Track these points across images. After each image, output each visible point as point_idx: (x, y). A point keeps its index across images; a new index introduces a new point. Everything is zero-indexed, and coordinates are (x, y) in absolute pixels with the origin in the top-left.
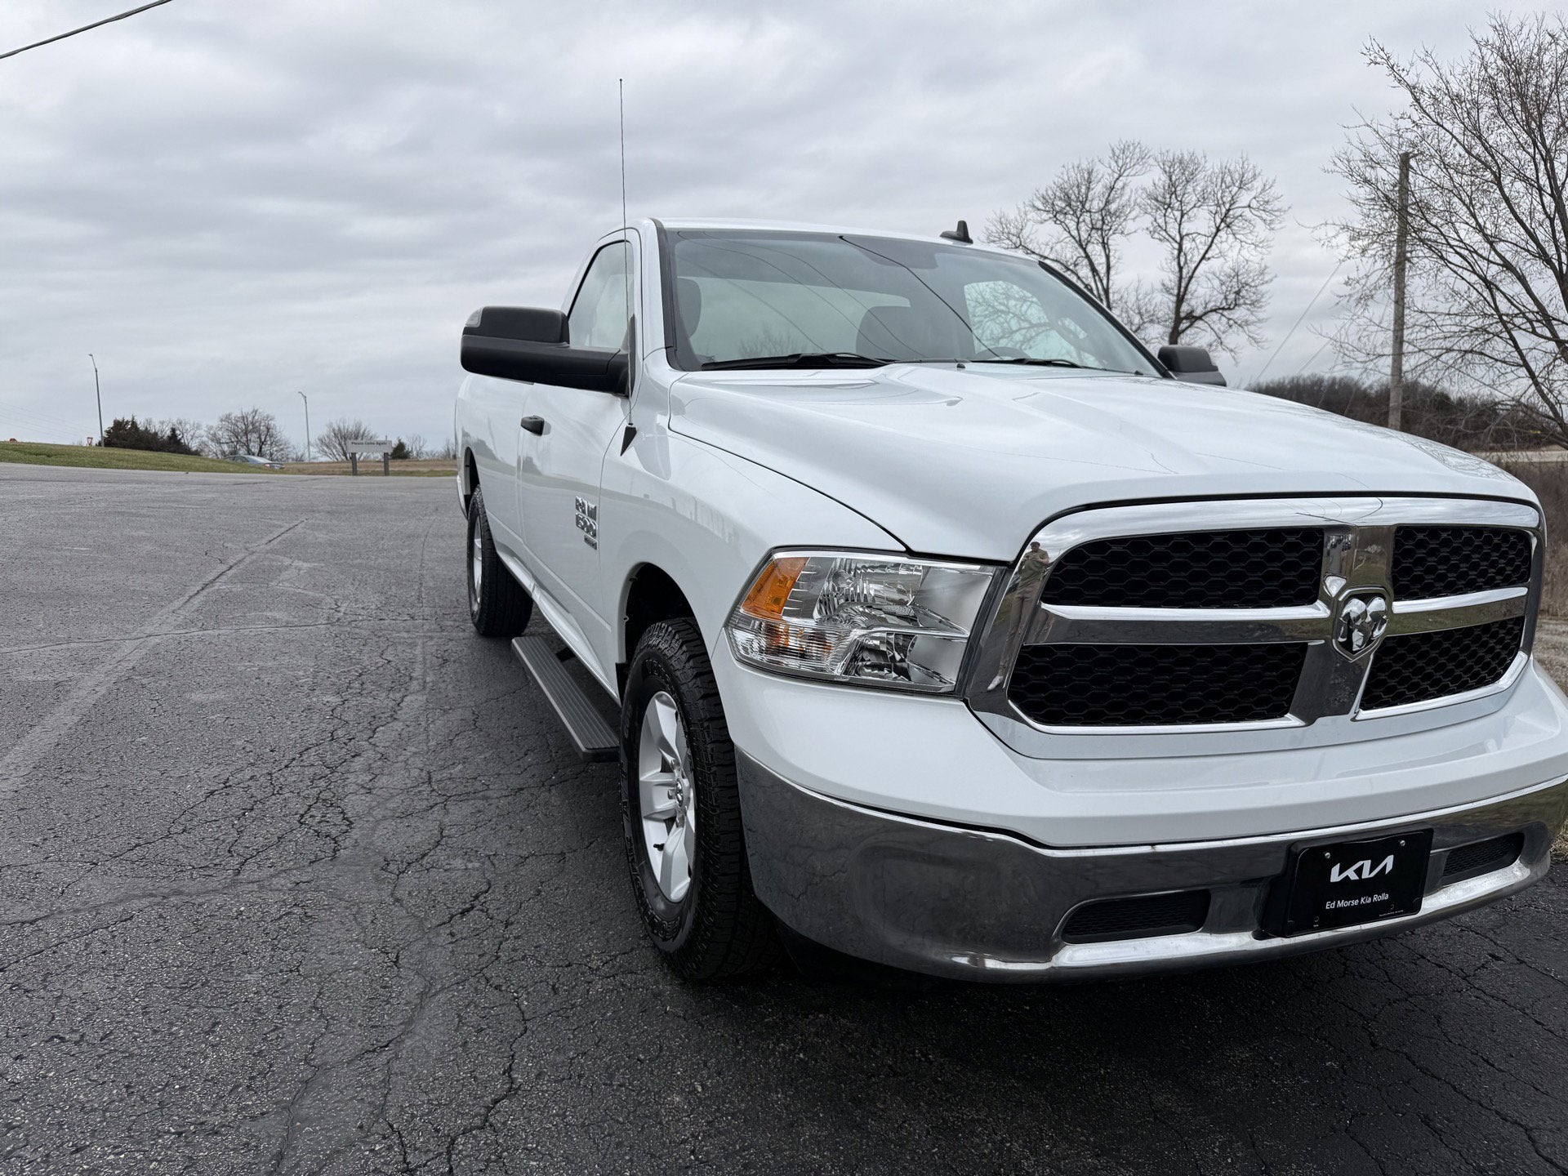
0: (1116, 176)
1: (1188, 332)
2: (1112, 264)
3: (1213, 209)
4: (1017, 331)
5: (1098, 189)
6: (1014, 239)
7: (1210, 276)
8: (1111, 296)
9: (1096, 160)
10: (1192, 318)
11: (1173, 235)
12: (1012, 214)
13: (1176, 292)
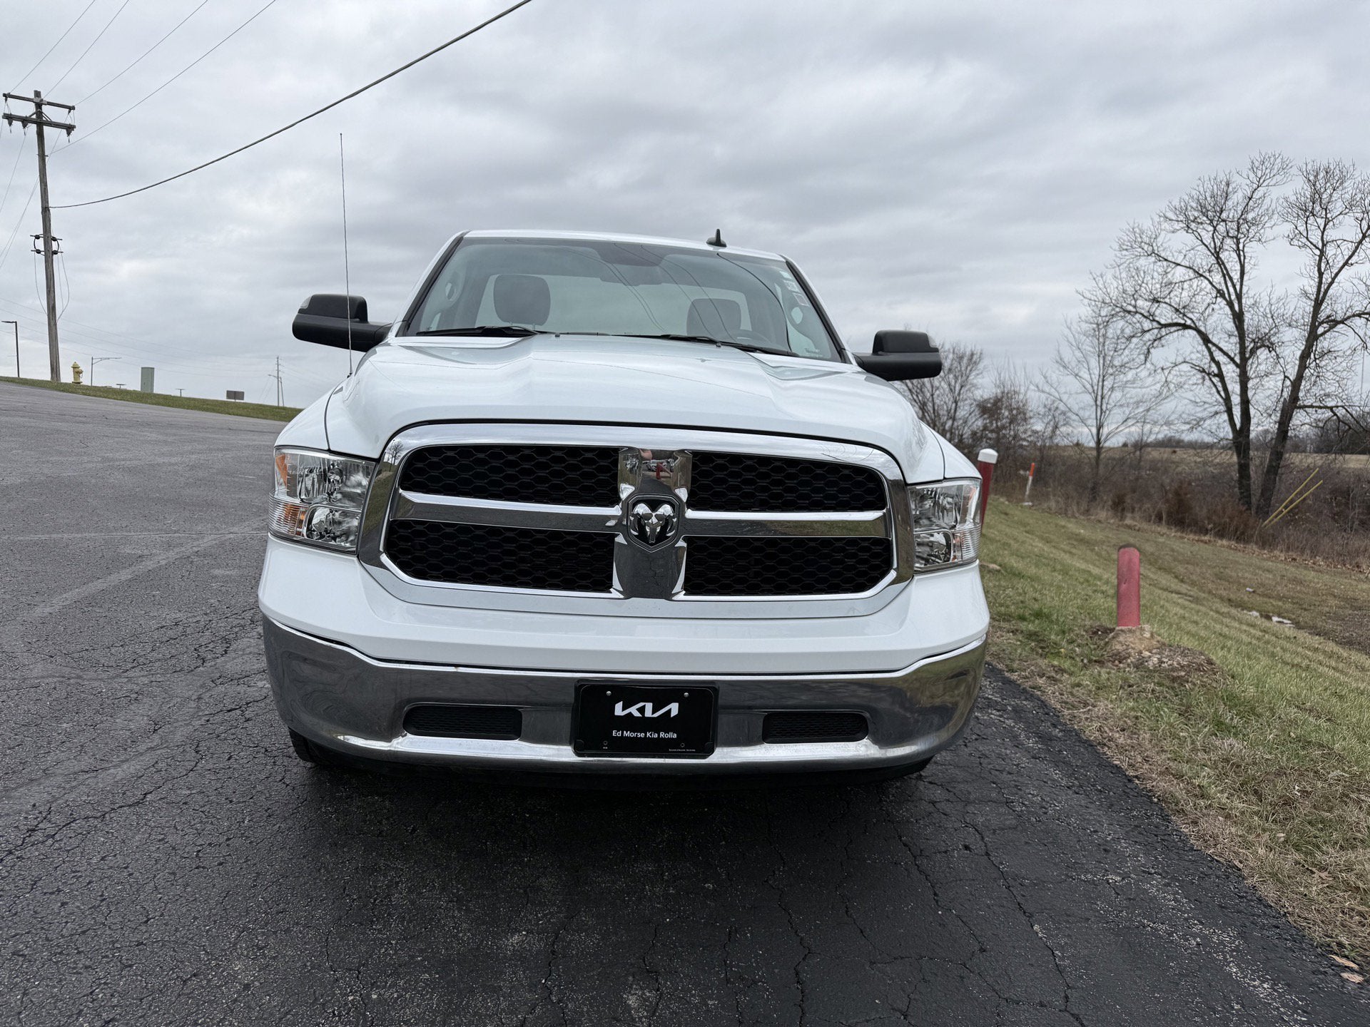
0: (1255, 186)
1: (1327, 335)
2: (1246, 270)
3: (1360, 216)
4: (1148, 331)
5: (1237, 199)
6: (1146, 247)
7: (1356, 281)
8: (1243, 301)
9: (1234, 171)
10: (1333, 323)
11: (1314, 242)
12: (1147, 224)
13: (1313, 297)
